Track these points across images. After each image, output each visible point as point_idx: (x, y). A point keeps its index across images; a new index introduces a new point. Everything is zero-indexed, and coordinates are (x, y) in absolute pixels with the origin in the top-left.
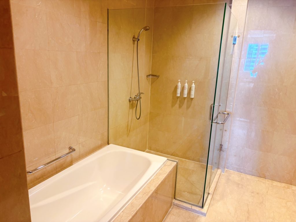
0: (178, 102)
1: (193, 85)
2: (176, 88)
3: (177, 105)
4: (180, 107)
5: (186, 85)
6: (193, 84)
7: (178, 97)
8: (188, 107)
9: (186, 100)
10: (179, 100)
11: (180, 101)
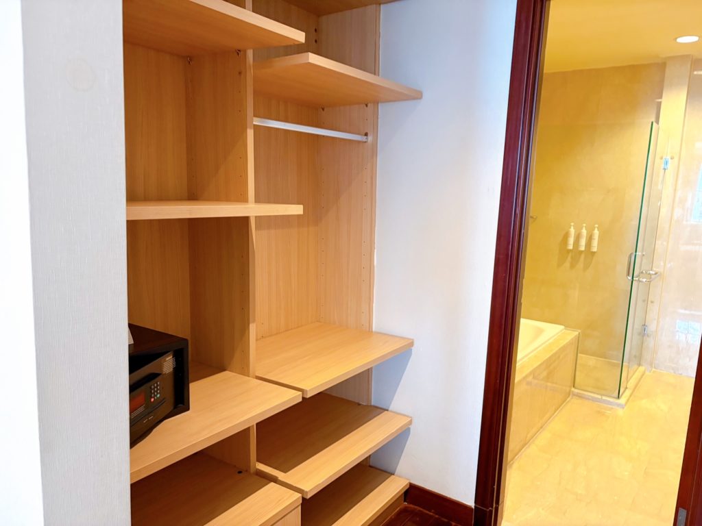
0: (569, 258)
1: (596, 232)
2: (566, 236)
3: (567, 264)
4: (572, 266)
5: (584, 232)
6: (596, 229)
7: (569, 251)
8: (586, 267)
9: (583, 256)
10: (570, 254)
11: (572, 258)
